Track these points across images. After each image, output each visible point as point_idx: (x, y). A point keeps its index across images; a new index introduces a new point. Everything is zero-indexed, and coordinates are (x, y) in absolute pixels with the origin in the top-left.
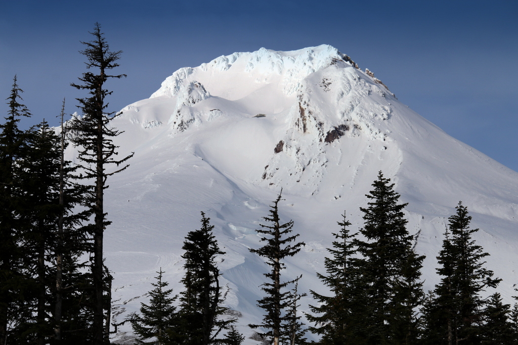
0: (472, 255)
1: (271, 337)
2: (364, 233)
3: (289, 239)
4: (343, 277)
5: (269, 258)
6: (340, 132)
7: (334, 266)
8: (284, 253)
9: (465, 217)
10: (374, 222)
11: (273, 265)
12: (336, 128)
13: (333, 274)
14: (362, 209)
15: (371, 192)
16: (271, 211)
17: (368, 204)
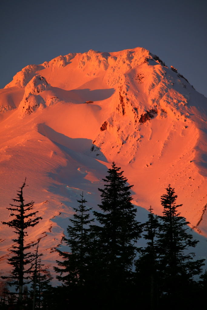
0: (178, 224)
1: (17, 285)
2: (101, 206)
3: (31, 215)
4: (81, 240)
5: (16, 228)
6: (151, 115)
7: (73, 232)
8: (27, 225)
9: (173, 196)
10: (108, 199)
11: (18, 233)
12: (147, 112)
13: (72, 238)
14: (99, 190)
15: (107, 177)
16: (18, 195)
17: (104, 186)
